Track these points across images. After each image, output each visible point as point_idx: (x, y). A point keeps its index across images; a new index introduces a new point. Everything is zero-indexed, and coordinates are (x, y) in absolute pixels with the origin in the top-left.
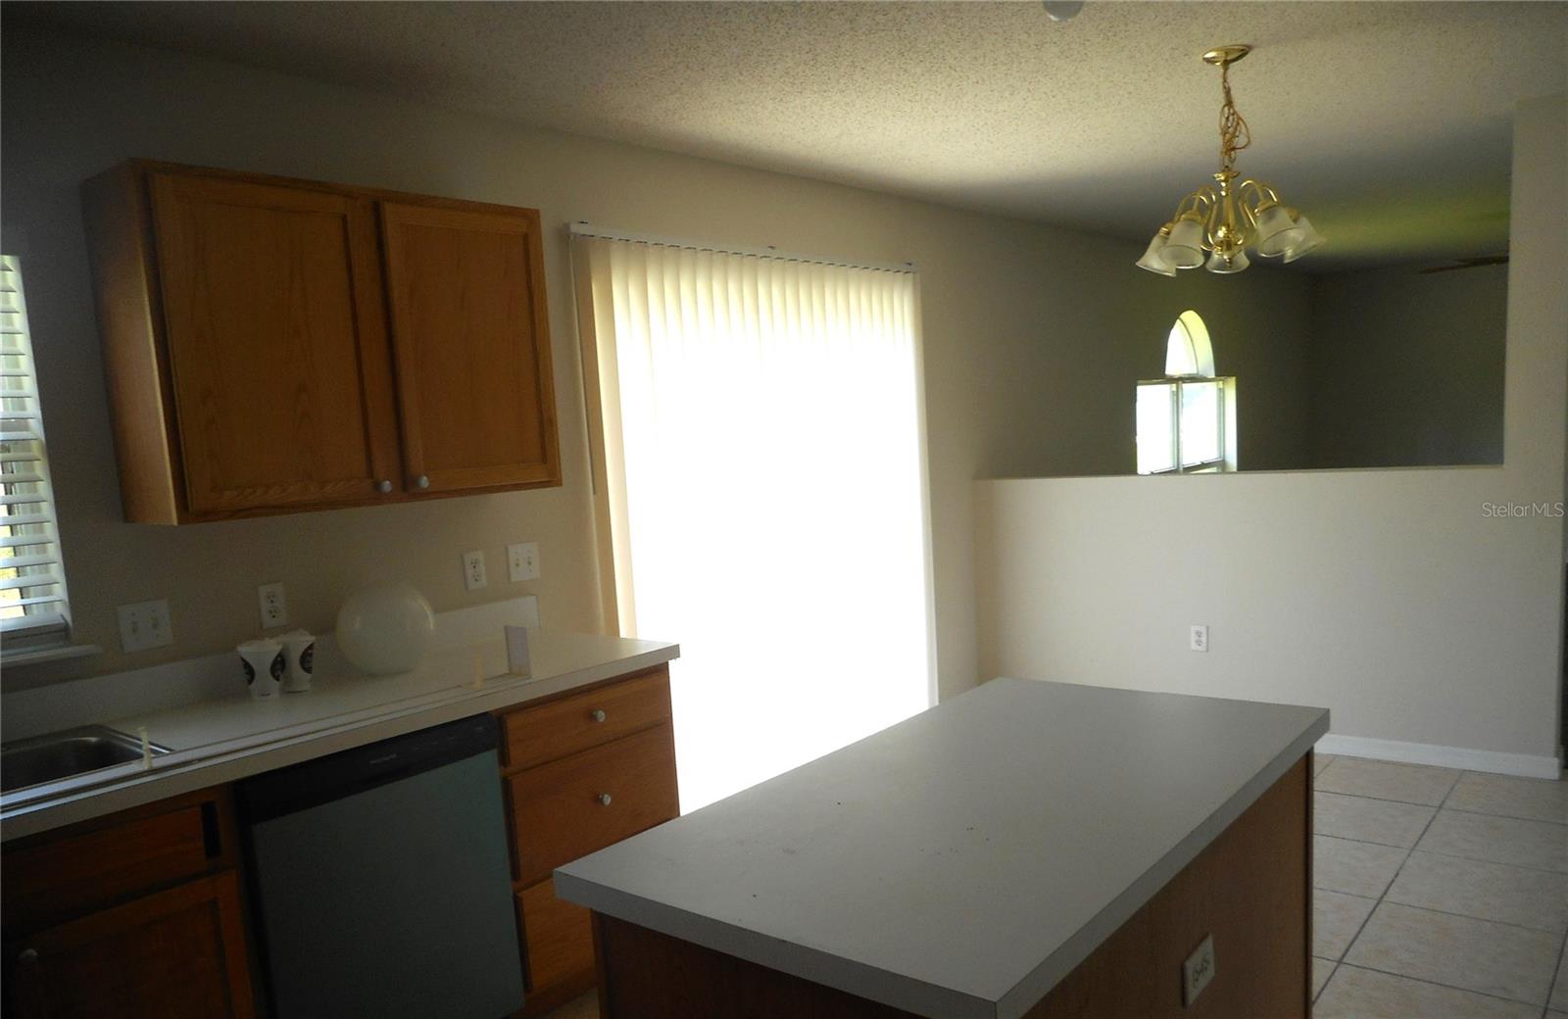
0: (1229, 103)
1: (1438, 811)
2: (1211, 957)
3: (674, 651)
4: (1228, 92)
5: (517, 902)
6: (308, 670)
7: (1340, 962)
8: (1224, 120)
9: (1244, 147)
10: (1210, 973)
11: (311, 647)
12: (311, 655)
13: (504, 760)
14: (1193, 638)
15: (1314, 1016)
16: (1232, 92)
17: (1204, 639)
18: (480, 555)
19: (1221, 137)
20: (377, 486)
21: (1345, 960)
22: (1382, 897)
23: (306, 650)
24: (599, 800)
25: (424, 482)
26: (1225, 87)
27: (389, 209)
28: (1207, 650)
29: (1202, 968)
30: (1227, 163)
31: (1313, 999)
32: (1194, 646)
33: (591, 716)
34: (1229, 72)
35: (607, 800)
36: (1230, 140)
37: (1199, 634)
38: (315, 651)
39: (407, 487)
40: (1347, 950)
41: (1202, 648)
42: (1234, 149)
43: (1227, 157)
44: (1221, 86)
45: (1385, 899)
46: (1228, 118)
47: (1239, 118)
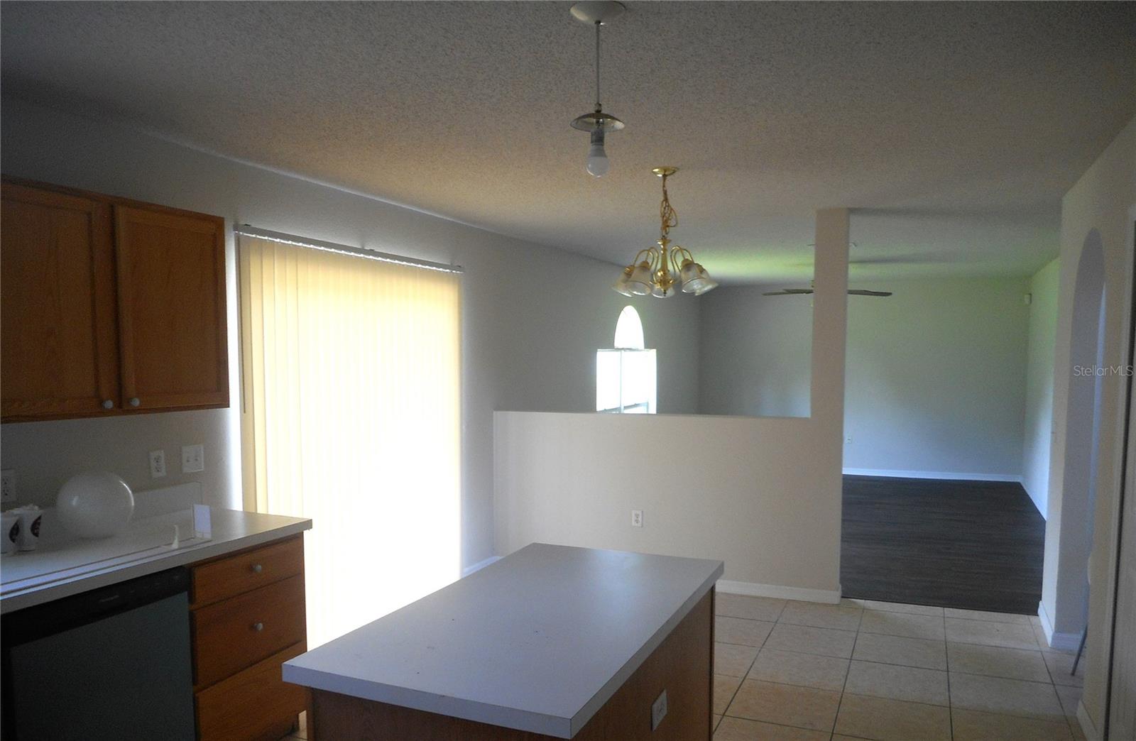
0: (666, 200)
1: (775, 625)
2: (665, 702)
3: (308, 524)
4: (665, 193)
5: (195, 700)
6: (36, 535)
7: (724, 715)
8: (663, 209)
9: (674, 226)
10: (665, 712)
11: (39, 518)
12: (39, 524)
13: (191, 599)
14: (634, 518)
15: (714, 739)
16: (668, 193)
17: (640, 519)
18: (162, 454)
19: (661, 218)
20: (101, 403)
21: (726, 714)
22: (745, 676)
23: (37, 520)
24: (253, 627)
25: (136, 402)
26: (664, 190)
27: (121, 212)
28: (642, 526)
29: (660, 709)
30: (664, 234)
31: (714, 729)
32: (634, 523)
33: (251, 568)
34: (667, 181)
35: (261, 626)
36: (666, 221)
37: (637, 516)
38: (42, 520)
39: (122, 406)
40: (727, 709)
41: (639, 525)
42: (668, 226)
43: (664, 231)
44: (662, 189)
45: (747, 677)
46: (665, 208)
47: (672, 209)
